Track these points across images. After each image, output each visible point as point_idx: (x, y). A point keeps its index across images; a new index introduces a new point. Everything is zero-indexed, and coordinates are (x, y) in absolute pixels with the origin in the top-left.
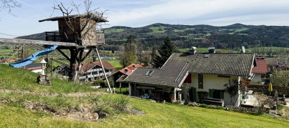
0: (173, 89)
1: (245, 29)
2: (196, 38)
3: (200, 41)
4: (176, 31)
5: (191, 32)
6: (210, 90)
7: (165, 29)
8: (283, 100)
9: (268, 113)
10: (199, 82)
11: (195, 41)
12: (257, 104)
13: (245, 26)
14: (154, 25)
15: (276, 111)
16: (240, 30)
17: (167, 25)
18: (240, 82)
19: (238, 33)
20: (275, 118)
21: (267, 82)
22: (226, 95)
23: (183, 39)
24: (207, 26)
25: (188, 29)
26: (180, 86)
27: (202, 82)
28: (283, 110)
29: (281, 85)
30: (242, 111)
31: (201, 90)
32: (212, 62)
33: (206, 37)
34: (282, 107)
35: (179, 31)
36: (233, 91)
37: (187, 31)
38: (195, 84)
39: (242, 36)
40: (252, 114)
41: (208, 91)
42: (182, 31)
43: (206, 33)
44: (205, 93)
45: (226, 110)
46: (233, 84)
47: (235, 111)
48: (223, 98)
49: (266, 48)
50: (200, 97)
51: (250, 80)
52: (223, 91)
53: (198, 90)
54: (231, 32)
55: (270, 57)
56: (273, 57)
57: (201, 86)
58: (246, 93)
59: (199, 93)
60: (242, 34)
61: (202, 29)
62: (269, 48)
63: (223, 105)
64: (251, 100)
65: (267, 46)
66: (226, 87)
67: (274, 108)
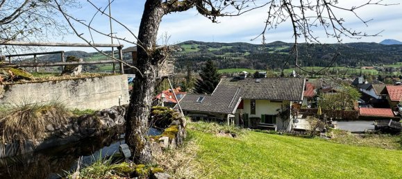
0: (226, 115)
1: (286, 47)
2: (233, 58)
3: (238, 60)
4: (211, 49)
5: (227, 51)
6: (262, 116)
7: (198, 47)
8: (330, 123)
9: (319, 135)
10: (252, 107)
11: (233, 61)
12: (308, 128)
13: (286, 44)
14: (186, 43)
15: (326, 134)
16: (281, 49)
17: (201, 43)
18: (292, 106)
19: (278, 51)
20: (325, 140)
21: (314, 105)
22: (278, 120)
23: (220, 58)
24: (246, 44)
25: (224, 47)
26: (234, 112)
27: (254, 107)
28: (332, 133)
29: (327, 108)
30: (294, 135)
31: (254, 116)
32: (264, 87)
33: (245, 57)
34: (331, 130)
35: (215, 49)
36: (285, 115)
37: (223, 50)
38: (247, 110)
39: (283, 55)
40: (305, 137)
41: (260, 117)
42: (218, 49)
43: (244, 52)
44: (257, 119)
45: (280, 134)
46: (285, 109)
47: (289, 135)
48: (275, 123)
49: (308, 68)
50: (252, 122)
51: (301, 105)
52: (275, 116)
53: (250, 116)
54: (271, 50)
55: (312, 78)
56: (315, 78)
57: (253, 112)
58: (295, 117)
59: (251, 118)
60: (282, 53)
61: (239, 47)
62: (312, 68)
63: (276, 130)
64: (302, 124)
65: (309, 66)
66: (278, 112)
67: (324, 131)
